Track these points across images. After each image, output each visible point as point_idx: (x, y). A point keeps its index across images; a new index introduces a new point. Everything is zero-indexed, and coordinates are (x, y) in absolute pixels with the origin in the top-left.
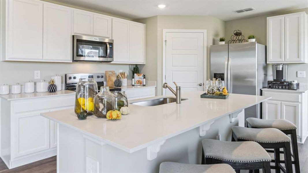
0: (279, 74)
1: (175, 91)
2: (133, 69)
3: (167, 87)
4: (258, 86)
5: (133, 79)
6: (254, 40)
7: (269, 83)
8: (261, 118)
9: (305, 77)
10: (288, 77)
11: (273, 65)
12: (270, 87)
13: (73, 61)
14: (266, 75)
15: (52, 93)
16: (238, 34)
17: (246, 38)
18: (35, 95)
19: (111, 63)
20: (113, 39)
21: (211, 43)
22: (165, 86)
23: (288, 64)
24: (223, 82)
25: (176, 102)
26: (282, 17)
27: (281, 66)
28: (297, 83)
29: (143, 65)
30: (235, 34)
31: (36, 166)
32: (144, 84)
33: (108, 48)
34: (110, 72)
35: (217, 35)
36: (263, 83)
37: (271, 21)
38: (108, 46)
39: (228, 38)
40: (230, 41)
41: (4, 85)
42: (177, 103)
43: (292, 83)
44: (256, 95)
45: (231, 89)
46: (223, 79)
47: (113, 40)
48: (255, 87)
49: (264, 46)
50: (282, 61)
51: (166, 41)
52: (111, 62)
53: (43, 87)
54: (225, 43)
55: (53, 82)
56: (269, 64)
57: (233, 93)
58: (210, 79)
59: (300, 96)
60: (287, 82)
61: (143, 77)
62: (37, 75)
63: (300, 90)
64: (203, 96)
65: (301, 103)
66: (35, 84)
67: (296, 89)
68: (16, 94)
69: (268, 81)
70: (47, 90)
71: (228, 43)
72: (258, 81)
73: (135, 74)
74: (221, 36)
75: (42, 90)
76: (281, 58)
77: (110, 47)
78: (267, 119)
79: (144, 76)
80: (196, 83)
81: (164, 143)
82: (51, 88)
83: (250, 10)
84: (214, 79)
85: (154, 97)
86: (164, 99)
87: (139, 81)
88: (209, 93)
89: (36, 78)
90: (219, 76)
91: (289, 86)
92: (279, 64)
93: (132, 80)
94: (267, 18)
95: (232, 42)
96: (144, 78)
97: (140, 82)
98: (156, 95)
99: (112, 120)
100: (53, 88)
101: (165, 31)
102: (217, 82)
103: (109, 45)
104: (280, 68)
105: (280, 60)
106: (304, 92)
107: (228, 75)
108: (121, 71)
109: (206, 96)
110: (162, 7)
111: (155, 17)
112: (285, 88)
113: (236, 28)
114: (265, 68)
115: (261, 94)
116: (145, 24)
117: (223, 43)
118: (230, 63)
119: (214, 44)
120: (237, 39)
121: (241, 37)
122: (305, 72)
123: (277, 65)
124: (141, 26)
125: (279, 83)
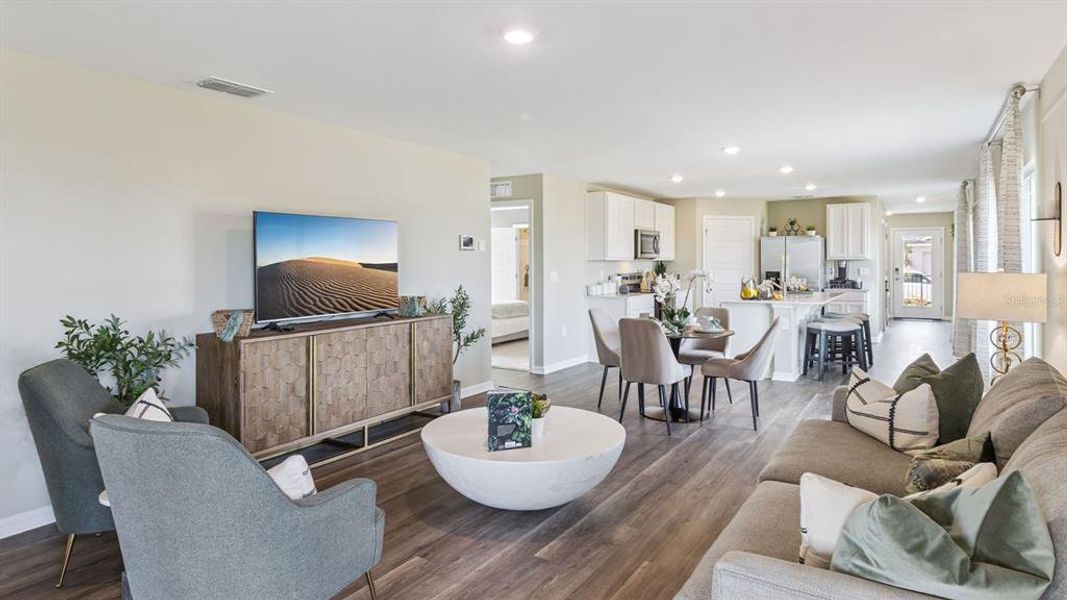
0: (842, 271)
6: (812, 233)
7: (831, 282)
9: (867, 274)
10: (850, 276)
12: (832, 287)
13: (635, 259)
14: (826, 272)
17: (804, 229)
23: (850, 261)
26: (843, 206)
27: (844, 263)
28: (860, 282)
29: (670, 262)
35: (764, 223)
36: (824, 282)
37: (833, 210)
40: (784, 232)
43: (856, 281)
49: (823, 239)
50: (845, 256)
51: (706, 230)
54: (779, 233)
56: (829, 260)
59: (865, 295)
60: (851, 281)
63: (864, 289)
65: (866, 302)
67: (860, 288)
69: (830, 280)
71: (781, 234)
72: (818, 280)
76: (843, 252)
90: (774, 276)
91: (853, 285)
92: (842, 260)
94: (828, 206)
95: (786, 233)
101: (705, 217)
104: (843, 265)
105: (841, 255)
106: (868, 291)
107: (786, 274)
112: (849, 287)
113: (790, 215)
114: (825, 264)
116: (674, 207)
117: (775, 233)
118: (788, 258)
119: (762, 235)
120: (793, 229)
121: (796, 227)
122: (867, 270)
123: (839, 261)
124: (669, 209)
125: (841, 280)
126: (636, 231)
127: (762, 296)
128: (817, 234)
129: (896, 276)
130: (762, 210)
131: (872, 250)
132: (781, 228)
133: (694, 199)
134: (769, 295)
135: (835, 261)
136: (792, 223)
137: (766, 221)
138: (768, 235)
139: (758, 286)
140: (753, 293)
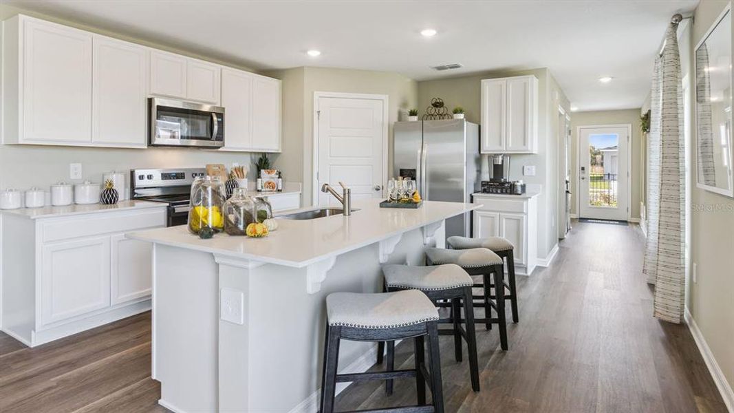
0: (498, 170)
1: (342, 196)
2: (257, 162)
3: (328, 189)
4: (468, 190)
5: (260, 180)
6: (461, 116)
7: (484, 184)
8: (471, 236)
9: (534, 174)
10: (510, 176)
11: (490, 156)
12: (484, 191)
13: (148, 146)
14: (479, 171)
15: (109, 206)
16: (438, 105)
17: (450, 111)
18: (74, 210)
19: (220, 150)
20: (223, 106)
21: (395, 119)
22: (326, 189)
23: (510, 155)
24: (413, 182)
25: (342, 214)
26: (501, 81)
27: (500, 159)
28: (522, 184)
29: (276, 154)
30: (433, 105)
31: (85, 338)
32: (280, 188)
33: (216, 123)
34: (215, 166)
35: (404, 105)
36: (475, 185)
37: (487, 85)
38: (215, 118)
39: (423, 112)
40: (426, 116)
41: (11, 190)
42: (345, 215)
43: (516, 183)
44: (463, 202)
45: (427, 195)
46: (414, 179)
47: (224, 109)
48: (462, 191)
49: (477, 126)
50: (502, 149)
51: (319, 112)
52: (219, 148)
53: (89, 194)
54: (419, 119)
55: (110, 184)
56: (484, 154)
57: (430, 199)
58: (393, 179)
59: (525, 203)
60: (509, 183)
61: (278, 176)
62: (76, 171)
63: (527, 195)
64: (384, 205)
65: (527, 214)
66: (74, 188)
67: (520, 193)
68: (36, 208)
69: (482, 182)
70: (97, 200)
71: (422, 119)
72: (467, 181)
73: (263, 171)
74: (412, 107)
75: (88, 201)
76: (500, 144)
77: (218, 122)
78: (480, 237)
79: (279, 174)
80: (370, 185)
81: (333, 267)
82: (108, 196)
83: (456, 66)
84: (401, 178)
85: (297, 209)
86: (321, 210)
87: (269, 183)
88: (393, 200)
89: (73, 177)
90: (409, 174)
91: (511, 189)
92: (498, 155)
93: (256, 181)
94: (482, 81)
95: (429, 117)
96: (279, 178)
97: (270, 185)
98: (301, 205)
99: (255, 237)
100: (112, 196)
101: (317, 94)
102: (405, 182)
103: (218, 117)
104: (499, 161)
105: (499, 148)
106: (530, 198)
107: (423, 173)
108: (236, 165)
109: (388, 204)
110: (314, 54)
111: (300, 69)
112: (506, 193)
113: (436, 95)
114: (478, 161)
115: (472, 201)
116: (281, 81)
117: (415, 118)
118: (425, 151)
119: (397, 121)
120: (437, 113)
121: (441, 110)
122: (534, 168)
123: (495, 156)
124: (274, 83)
125: (498, 184)
126: (150, 101)
129: (582, 176)
131: (539, 140)
138: (405, 122)
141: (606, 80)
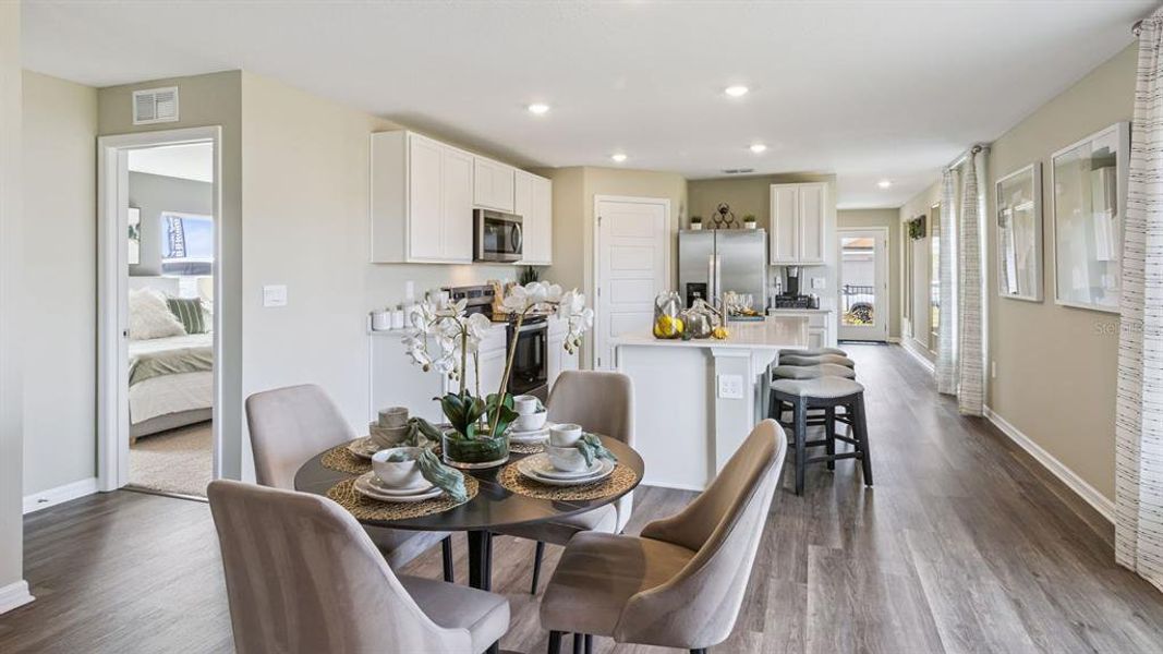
0: (793, 283)
6: (753, 224)
7: (778, 298)
9: (823, 287)
10: (804, 290)
12: (779, 305)
16: (725, 211)
17: (739, 219)
21: (676, 225)
23: (802, 267)
26: (794, 187)
27: (795, 271)
28: (816, 297)
29: (546, 268)
30: (720, 211)
33: (520, 233)
37: (777, 191)
38: (519, 229)
40: (711, 224)
43: (811, 297)
49: (766, 233)
50: (796, 261)
51: (600, 218)
54: (704, 226)
56: (774, 265)
59: (826, 317)
60: (804, 297)
62: (410, 290)
63: (823, 308)
67: (817, 307)
69: (775, 295)
71: (708, 226)
76: (793, 254)
83: (750, 171)
91: (809, 303)
92: (793, 267)
94: (772, 186)
95: (716, 225)
101: (598, 198)
104: (794, 273)
105: (791, 259)
112: (803, 307)
116: (551, 181)
117: (698, 226)
118: (718, 263)
119: (680, 228)
120: (724, 221)
121: (728, 217)
122: (824, 280)
123: (788, 268)
124: (542, 184)
125: (792, 296)
126: (476, 213)
127: (691, 331)
128: (758, 227)
130: (680, 192)
132: (707, 218)
133: (579, 169)
134: (705, 329)
135: (782, 267)
136: (723, 211)
137: (685, 208)
138: (689, 228)
139: (684, 313)
140: (677, 325)
141: (885, 184)
